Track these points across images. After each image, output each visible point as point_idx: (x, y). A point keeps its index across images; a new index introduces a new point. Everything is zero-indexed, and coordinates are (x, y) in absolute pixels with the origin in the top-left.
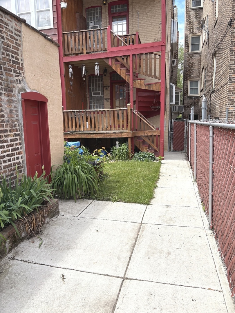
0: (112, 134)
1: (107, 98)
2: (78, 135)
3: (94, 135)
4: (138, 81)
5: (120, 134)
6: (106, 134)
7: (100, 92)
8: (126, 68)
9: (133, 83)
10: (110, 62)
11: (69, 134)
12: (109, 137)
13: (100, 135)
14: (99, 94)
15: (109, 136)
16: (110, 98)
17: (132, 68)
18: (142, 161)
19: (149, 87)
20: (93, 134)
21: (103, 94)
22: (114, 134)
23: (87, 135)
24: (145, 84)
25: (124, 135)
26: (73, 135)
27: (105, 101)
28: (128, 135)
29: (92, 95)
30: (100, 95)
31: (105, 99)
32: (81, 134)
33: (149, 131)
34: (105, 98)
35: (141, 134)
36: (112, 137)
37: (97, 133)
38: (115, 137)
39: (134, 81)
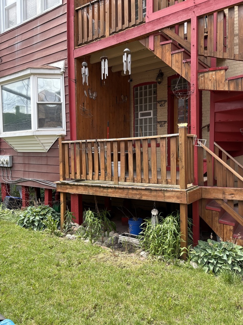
0: (143, 192)
1: (162, 120)
2: (82, 188)
3: (110, 190)
4: (211, 73)
5: (160, 194)
6: (131, 191)
7: (152, 111)
8: (183, 50)
9: (197, 79)
10: (150, 44)
11: (68, 184)
12: (137, 197)
13: (120, 191)
14: (149, 114)
15: (138, 194)
16: (166, 120)
17: (195, 45)
18: (213, 271)
19: (237, 85)
20: (107, 187)
21: (155, 114)
22: (146, 193)
23: (98, 189)
24: (226, 80)
25: (169, 197)
26: (75, 187)
27: (159, 125)
28: (178, 198)
29: (139, 118)
30: (152, 116)
31: (159, 122)
32: (87, 187)
33: (235, 190)
34: (158, 120)
35: (215, 193)
36: (144, 198)
37: (115, 188)
38: (150, 199)
39: (201, 75)
